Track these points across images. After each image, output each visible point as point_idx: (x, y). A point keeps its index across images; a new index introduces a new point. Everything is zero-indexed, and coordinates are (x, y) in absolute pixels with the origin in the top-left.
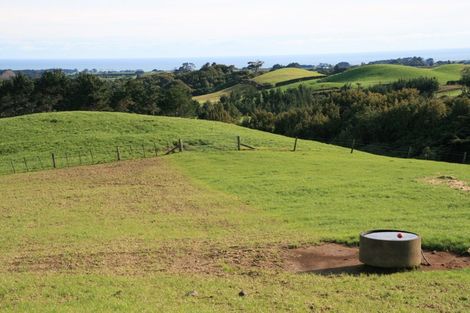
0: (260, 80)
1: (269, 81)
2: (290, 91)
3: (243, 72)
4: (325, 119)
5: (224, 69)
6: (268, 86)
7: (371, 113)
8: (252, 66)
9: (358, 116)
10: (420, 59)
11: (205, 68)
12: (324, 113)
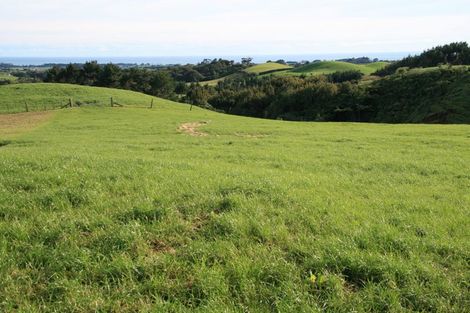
0: (249, 70)
1: (254, 71)
2: (264, 78)
3: (238, 65)
4: (263, 95)
5: (227, 62)
6: (254, 74)
7: (291, 91)
8: (244, 61)
9: (282, 93)
10: (367, 59)
11: (214, 62)
12: (264, 91)
